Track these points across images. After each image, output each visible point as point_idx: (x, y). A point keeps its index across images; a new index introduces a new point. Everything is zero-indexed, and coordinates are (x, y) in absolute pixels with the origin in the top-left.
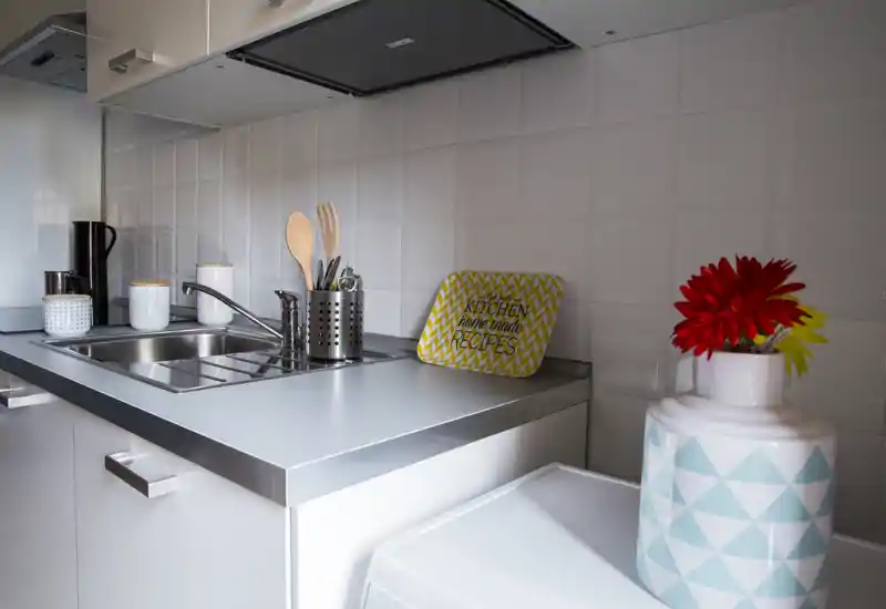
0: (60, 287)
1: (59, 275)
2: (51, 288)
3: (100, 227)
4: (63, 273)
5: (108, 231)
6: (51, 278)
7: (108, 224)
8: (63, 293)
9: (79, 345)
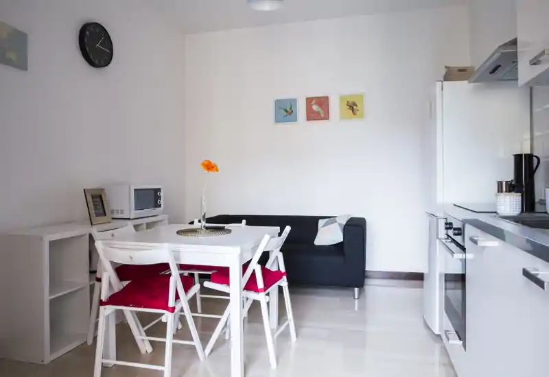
0: (504, 189)
1: (504, 183)
2: (500, 190)
3: (530, 157)
4: (506, 182)
5: (535, 158)
6: (500, 184)
7: (535, 154)
8: (506, 191)
9: (515, 219)
